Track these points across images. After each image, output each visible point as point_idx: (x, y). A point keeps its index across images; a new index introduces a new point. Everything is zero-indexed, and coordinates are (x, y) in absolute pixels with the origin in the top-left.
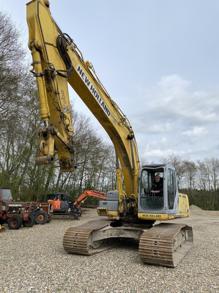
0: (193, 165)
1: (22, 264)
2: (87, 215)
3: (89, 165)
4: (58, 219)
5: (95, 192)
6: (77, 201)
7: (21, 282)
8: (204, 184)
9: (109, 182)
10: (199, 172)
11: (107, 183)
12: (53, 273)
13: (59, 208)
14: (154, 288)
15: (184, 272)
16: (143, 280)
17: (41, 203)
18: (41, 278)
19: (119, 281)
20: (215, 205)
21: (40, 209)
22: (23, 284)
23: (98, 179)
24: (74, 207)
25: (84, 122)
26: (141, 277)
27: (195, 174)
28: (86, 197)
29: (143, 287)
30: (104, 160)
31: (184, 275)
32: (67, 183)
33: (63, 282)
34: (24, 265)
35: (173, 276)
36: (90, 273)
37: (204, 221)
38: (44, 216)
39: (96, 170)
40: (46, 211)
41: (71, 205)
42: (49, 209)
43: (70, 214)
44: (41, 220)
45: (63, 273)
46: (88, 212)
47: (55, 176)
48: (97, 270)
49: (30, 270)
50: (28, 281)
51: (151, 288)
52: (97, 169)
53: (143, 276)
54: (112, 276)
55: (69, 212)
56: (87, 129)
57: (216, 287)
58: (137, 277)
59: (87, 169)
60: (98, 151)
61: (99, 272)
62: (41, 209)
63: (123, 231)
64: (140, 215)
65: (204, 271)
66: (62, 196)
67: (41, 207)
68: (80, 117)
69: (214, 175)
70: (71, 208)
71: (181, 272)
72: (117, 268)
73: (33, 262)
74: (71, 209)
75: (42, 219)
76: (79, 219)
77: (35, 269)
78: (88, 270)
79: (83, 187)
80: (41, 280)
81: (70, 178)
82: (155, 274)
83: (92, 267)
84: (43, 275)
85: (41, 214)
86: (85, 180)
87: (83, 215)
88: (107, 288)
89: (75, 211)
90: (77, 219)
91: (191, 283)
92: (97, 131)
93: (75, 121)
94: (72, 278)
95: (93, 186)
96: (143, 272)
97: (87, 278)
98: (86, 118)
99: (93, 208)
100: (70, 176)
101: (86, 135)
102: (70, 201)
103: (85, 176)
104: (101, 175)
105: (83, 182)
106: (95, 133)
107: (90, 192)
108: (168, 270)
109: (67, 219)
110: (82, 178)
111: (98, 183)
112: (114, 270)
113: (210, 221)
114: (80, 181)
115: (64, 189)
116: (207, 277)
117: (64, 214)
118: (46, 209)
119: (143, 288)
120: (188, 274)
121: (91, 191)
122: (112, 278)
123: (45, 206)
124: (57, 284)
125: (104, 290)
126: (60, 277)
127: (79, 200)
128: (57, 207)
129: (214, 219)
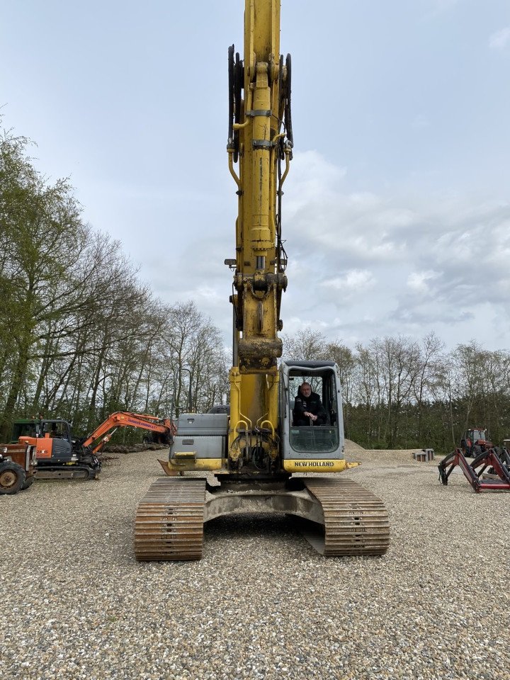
0: (347, 354)
1: (8, 580)
2: (114, 469)
3: (113, 354)
4: (46, 480)
5: (136, 417)
6: (93, 438)
7: (24, 614)
8: (368, 393)
9: (162, 393)
10: (358, 369)
11: (156, 394)
12: (85, 590)
13: (49, 456)
14: (299, 600)
15: (347, 569)
16: (275, 589)
17: (8, 445)
18: (63, 603)
19: (228, 594)
20: (389, 438)
21: (6, 458)
22: (28, 617)
23: (137, 386)
24: (84, 451)
25: (104, 252)
26: (269, 584)
27: (349, 374)
28: (113, 428)
29: (279, 600)
30: (150, 340)
31: (348, 573)
32: (59, 395)
33: (115, 605)
34: (13, 582)
35: (329, 578)
36: (164, 585)
37: (368, 472)
38: (17, 476)
39: (132, 366)
40: (20, 462)
41: (77, 448)
42: (28, 458)
43: (75, 467)
44: (10, 484)
45: (109, 588)
46: (113, 462)
47: (32, 378)
48: (178, 578)
49: (32, 591)
50: (37, 609)
51: (294, 601)
52: (134, 363)
53: (273, 582)
54: (212, 587)
55: (70, 464)
56: (114, 267)
57: (408, 590)
58: (262, 584)
59: (111, 362)
60: (136, 321)
61: (183, 581)
62: (8, 459)
63: (239, 500)
64: (288, 464)
65: (384, 564)
66: (54, 426)
67: (7, 454)
68: (94, 238)
69: (388, 375)
70: (77, 453)
71: (341, 570)
72: (218, 572)
73: (31, 574)
74: (77, 457)
75: (12, 482)
76: (97, 479)
77: (41, 587)
78: (159, 580)
79: (98, 405)
80: (64, 606)
81: (67, 383)
82: (294, 576)
83: (164, 574)
84: (65, 595)
85: (8, 470)
86: (103, 388)
87: (103, 469)
88: (209, 607)
89: (88, 460)
90: (94, 478)
91: (364, 587)
92: (136, 275)
93: (83, 247)
94: (131, 596)
95: (124, 401)
96: (271, 574)
97: (163, 593)
98: (110, 242)
99: (125, 452)
100: (69, 379)
101: (108, 283)
102: (74, 438)
103: (104, 378)
104: (142, 378)
105: (99, 393)
106: (133, 277)
107: (123, 418)
108: (317, 568)
109: (69, 479)
110: (97, 383)
111: (135, 396)
112: (213, 577)
113: (382, 472)
114: (92, 391)
115: (52, 410)
116: (390, 574)
117: (62, 467)
118: (21, 458)
119: (277, 602)
120: (356, 571)
121: (127, 413)
122: (213, 590)
123: (17, 451)
124: (103, 609)
125: (204, 613)
126: (106, 598)
127: (96, 435)
128: (43, 452)
129: (388, 468)
